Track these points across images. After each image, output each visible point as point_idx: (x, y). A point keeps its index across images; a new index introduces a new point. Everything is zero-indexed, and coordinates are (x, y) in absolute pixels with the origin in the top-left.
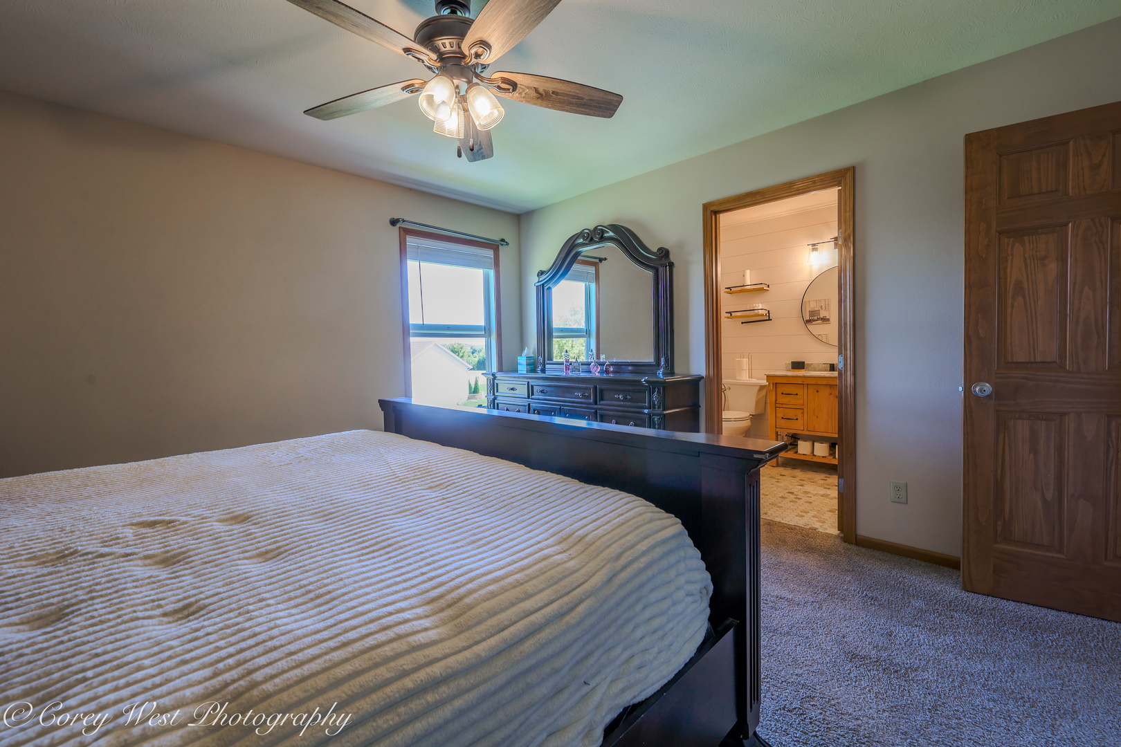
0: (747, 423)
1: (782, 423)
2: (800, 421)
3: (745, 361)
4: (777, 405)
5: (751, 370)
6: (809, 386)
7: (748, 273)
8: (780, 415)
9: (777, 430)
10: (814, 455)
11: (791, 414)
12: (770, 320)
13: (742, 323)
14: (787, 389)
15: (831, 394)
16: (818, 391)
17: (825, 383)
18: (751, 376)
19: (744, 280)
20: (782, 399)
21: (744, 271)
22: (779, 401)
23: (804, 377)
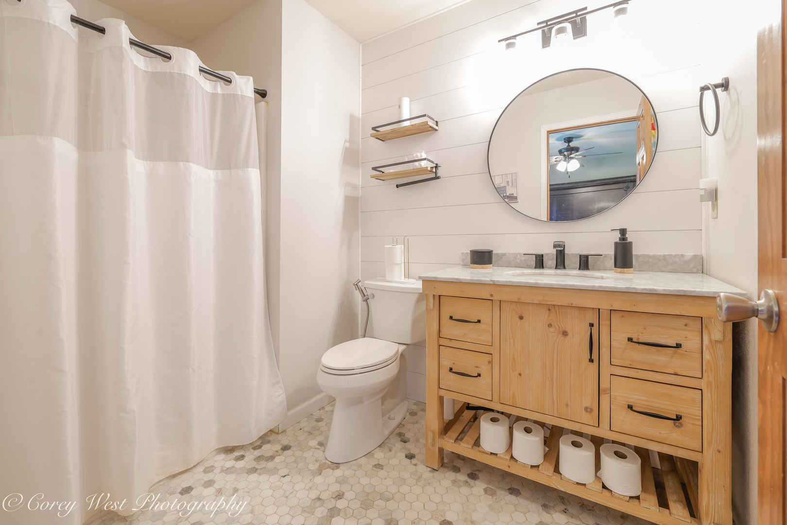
0: (391, 371)
1: (451, 380)
2: (484, 380)
3: (399, 248)
4: (442, 342)
5: (407, 264)
6: (503, 306)
7: (406, 101)
8: (446, 363)
9: (442, 393)
10: (512, 457)
11: (467, 363)
12: (437, 178)
13: (397, 186)
14: (461, 310)
15: (550, 325)
16: (521, 318)
17: (537, 299)
18: (408, 276)
19: (400, 113)
20: (452, 330)
21: (400, 100)
22: (445, 332)
23: (495, 285)
